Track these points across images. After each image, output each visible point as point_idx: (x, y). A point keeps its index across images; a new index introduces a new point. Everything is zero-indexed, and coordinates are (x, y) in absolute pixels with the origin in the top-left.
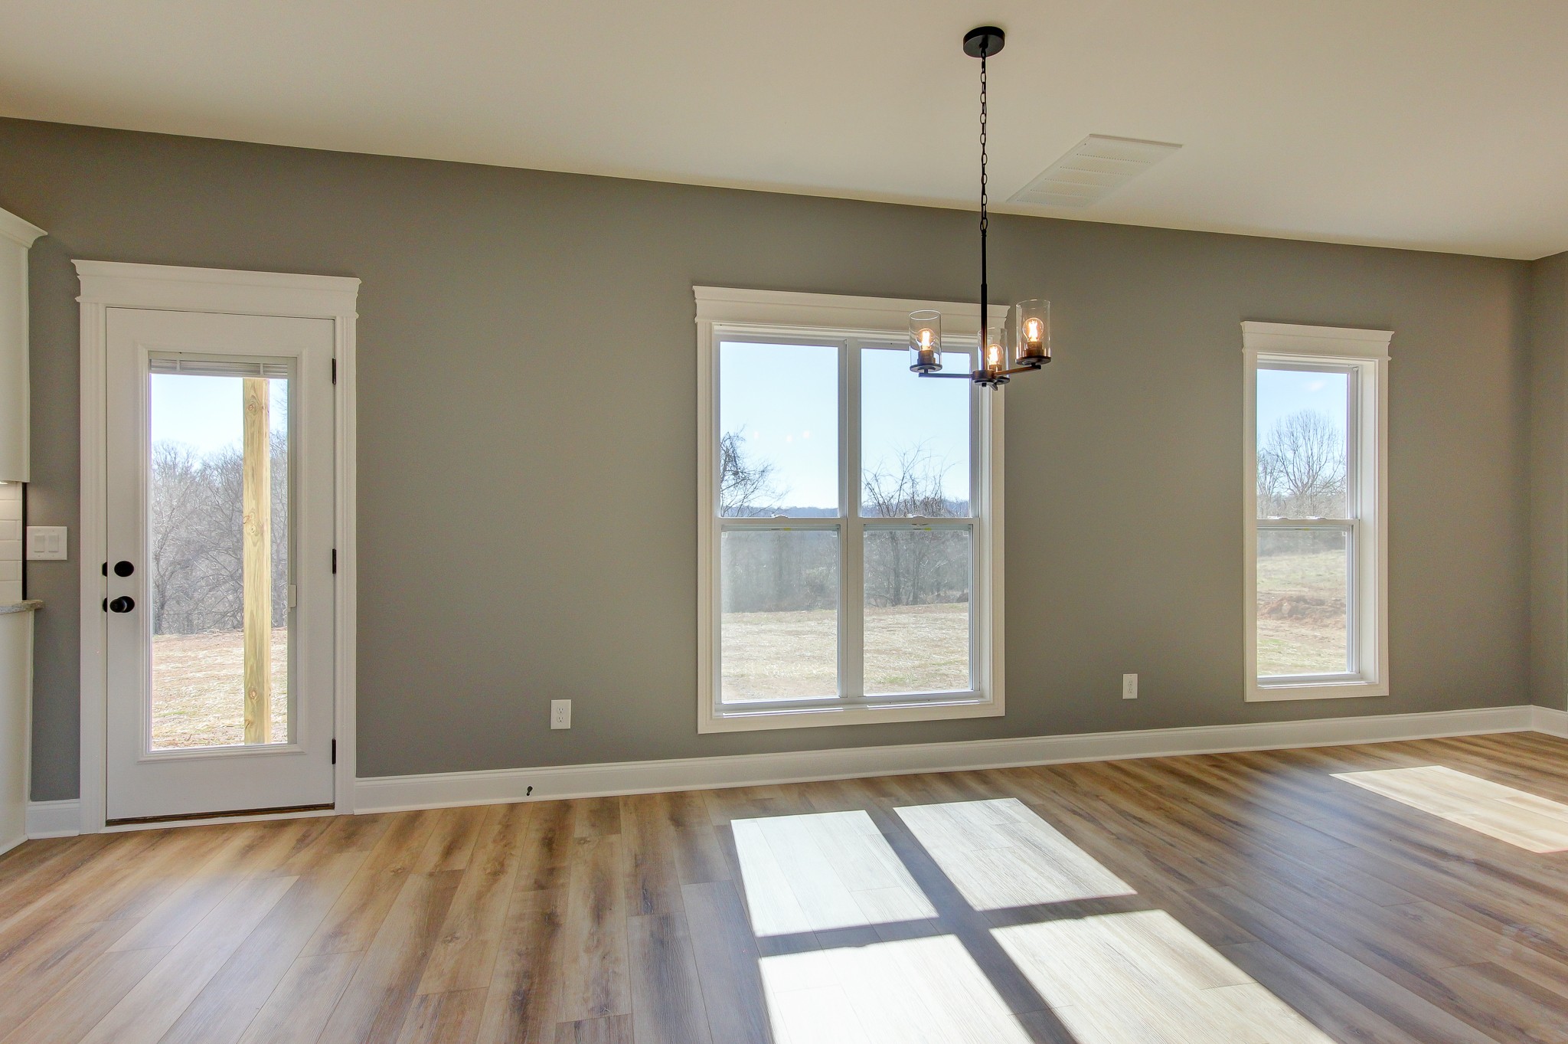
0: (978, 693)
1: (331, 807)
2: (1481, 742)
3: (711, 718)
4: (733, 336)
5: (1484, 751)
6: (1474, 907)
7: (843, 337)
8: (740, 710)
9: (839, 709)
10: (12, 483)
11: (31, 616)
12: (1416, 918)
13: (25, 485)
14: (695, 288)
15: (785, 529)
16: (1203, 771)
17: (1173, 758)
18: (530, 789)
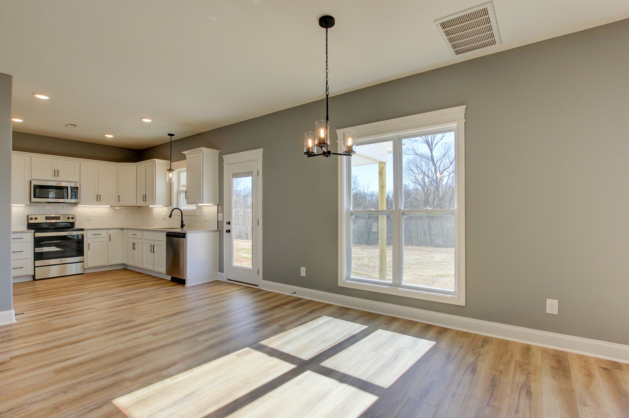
1: (258, 286)
3: (342, 281)
10: (215, 204)
11: (218, 233)
13: (218, 205)
18: (295, 293)
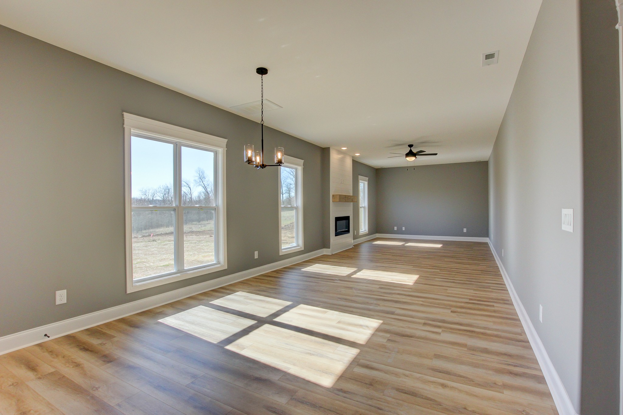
0: (219, 263)
2: (319, 258)
3: (132, 286)
4: (137, 135)
5: (320, 259)
6: (345, 287)
7: (176, 141)
8: (142, 281)
9: (179, 275)
12: (340, 291)
14: (124, 113)
15: (155, 211)
16: (276, 275)
17: (267, 273)
